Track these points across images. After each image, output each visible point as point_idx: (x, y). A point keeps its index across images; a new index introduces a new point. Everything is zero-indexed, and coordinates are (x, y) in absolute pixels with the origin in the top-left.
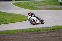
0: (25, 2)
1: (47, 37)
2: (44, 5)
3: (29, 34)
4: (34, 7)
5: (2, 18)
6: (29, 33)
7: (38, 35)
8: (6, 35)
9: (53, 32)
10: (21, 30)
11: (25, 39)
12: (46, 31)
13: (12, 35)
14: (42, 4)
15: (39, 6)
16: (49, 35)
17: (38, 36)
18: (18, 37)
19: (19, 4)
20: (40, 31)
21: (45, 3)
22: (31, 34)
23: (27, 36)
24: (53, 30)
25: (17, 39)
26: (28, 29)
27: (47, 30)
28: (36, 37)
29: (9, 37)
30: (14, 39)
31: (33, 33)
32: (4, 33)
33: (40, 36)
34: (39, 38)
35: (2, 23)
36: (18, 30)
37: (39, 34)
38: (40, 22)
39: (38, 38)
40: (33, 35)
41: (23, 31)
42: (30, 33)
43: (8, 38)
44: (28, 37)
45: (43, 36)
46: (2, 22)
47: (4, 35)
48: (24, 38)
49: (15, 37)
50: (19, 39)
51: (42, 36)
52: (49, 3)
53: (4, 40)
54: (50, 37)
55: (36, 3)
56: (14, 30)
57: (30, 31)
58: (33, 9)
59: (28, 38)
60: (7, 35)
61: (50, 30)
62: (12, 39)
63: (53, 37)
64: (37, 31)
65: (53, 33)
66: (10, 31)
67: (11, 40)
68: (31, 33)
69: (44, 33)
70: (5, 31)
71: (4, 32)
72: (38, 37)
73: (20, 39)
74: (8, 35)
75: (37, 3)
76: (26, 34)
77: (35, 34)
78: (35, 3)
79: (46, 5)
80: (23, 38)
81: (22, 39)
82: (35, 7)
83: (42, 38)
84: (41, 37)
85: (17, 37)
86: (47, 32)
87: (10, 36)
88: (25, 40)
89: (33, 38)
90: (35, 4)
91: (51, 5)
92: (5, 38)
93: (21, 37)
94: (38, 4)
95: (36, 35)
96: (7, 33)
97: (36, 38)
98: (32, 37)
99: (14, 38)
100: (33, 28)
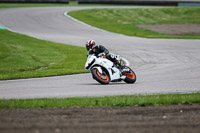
0: (111, 11)
1: (173, 126)
2: (171, 22)
3: (118, 114)
4: (138, 28)
5: (34, 58)
6: (115, 111)
7: (145, 117)
8: (43, 115)
9: (195, 110)
10: (90, 99)
11: (104, 128)
12: (172, 107)
13: (61, 114)
14: (164, 19)
15: (153, 24)
16: (180, 119)
17: (143, 120)
18: (80, 122)
19: (91, 14)
20: (151, 104)
21: (174, 17)
22: (122, 114)
23: (108, 118)
24: (195, 106)
25: (76, 128)
26: (114, 97)
27: (175, 103)
28: (138, 123)
29: (50, 121)
30: (66, 128)
31: (128, 109)
32: (35, 107)
33: (150, 120)
34: (148, 126)
35: (31, 73)
36: (80, 99)
37: (147, 114)
38: (124, 77)
39: (143, 126)
40: (130, 117)
41: (97, 102)
42: (119, 110)
43: (49, 124)
44: (113, 124)
45: (162, 123)
46: (30, 70)
47: (36, 113)
48: (100, 124)
49: (71, 122)
50: (83, 127)
51: (157, 123)
52: (186, 16)
53: (34, 127)
54: (185, 126)
55: (146, 13)
56: (68, 99)
57: (121, 106)
58: (135, 35)
59: (113, 127)
60: (45, 112)
61: (186, 103)
62: (61, 128)
63: (194, 126)
64: (143, 105)
65: (193, 113)
66: (54, 100)
67: (58, 130)
68: (124, 110)
69: (164, 112)
70: (39, 100)
71: (35, 102)
72: (144, 123)
73: (87, 127)
74: (49, 114)
75: (147, 16)
76: (107, 114)
77: (136, 113)
78: (141, 14)
79: (176, 22)
80: (96, 124)
81: (93, 128)
82: (140, 26)
83: (156, 128)
84: (154, 126)
85: (76, 122)
86: (176, 111)
87: (55, 117)
88: (101, 131)
89: (127, 127)
90: (142, 18)
91: (194, 23)
92: (38, 124)
93: (90, 122)
94: (152, 18)
95: (140, 117)
96: (46, 106)
97: (138, 127)
98: (124, 124)
99: (67, 124)
100: (131, 96)
